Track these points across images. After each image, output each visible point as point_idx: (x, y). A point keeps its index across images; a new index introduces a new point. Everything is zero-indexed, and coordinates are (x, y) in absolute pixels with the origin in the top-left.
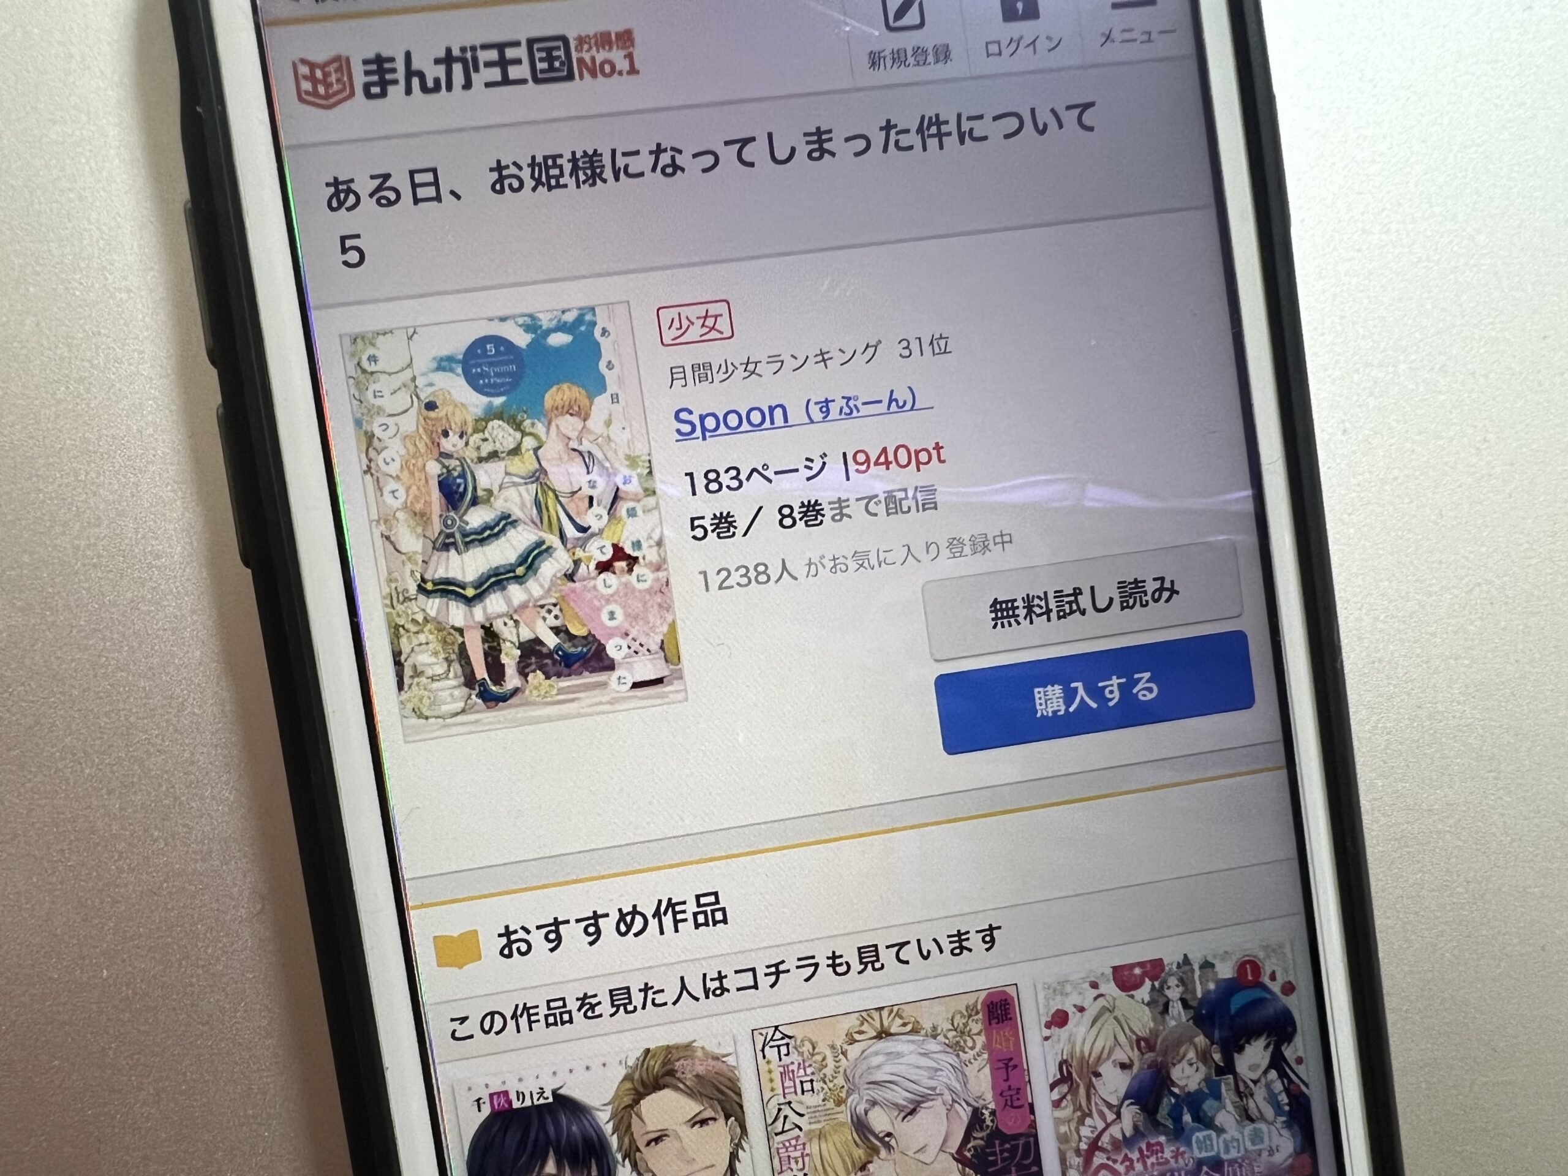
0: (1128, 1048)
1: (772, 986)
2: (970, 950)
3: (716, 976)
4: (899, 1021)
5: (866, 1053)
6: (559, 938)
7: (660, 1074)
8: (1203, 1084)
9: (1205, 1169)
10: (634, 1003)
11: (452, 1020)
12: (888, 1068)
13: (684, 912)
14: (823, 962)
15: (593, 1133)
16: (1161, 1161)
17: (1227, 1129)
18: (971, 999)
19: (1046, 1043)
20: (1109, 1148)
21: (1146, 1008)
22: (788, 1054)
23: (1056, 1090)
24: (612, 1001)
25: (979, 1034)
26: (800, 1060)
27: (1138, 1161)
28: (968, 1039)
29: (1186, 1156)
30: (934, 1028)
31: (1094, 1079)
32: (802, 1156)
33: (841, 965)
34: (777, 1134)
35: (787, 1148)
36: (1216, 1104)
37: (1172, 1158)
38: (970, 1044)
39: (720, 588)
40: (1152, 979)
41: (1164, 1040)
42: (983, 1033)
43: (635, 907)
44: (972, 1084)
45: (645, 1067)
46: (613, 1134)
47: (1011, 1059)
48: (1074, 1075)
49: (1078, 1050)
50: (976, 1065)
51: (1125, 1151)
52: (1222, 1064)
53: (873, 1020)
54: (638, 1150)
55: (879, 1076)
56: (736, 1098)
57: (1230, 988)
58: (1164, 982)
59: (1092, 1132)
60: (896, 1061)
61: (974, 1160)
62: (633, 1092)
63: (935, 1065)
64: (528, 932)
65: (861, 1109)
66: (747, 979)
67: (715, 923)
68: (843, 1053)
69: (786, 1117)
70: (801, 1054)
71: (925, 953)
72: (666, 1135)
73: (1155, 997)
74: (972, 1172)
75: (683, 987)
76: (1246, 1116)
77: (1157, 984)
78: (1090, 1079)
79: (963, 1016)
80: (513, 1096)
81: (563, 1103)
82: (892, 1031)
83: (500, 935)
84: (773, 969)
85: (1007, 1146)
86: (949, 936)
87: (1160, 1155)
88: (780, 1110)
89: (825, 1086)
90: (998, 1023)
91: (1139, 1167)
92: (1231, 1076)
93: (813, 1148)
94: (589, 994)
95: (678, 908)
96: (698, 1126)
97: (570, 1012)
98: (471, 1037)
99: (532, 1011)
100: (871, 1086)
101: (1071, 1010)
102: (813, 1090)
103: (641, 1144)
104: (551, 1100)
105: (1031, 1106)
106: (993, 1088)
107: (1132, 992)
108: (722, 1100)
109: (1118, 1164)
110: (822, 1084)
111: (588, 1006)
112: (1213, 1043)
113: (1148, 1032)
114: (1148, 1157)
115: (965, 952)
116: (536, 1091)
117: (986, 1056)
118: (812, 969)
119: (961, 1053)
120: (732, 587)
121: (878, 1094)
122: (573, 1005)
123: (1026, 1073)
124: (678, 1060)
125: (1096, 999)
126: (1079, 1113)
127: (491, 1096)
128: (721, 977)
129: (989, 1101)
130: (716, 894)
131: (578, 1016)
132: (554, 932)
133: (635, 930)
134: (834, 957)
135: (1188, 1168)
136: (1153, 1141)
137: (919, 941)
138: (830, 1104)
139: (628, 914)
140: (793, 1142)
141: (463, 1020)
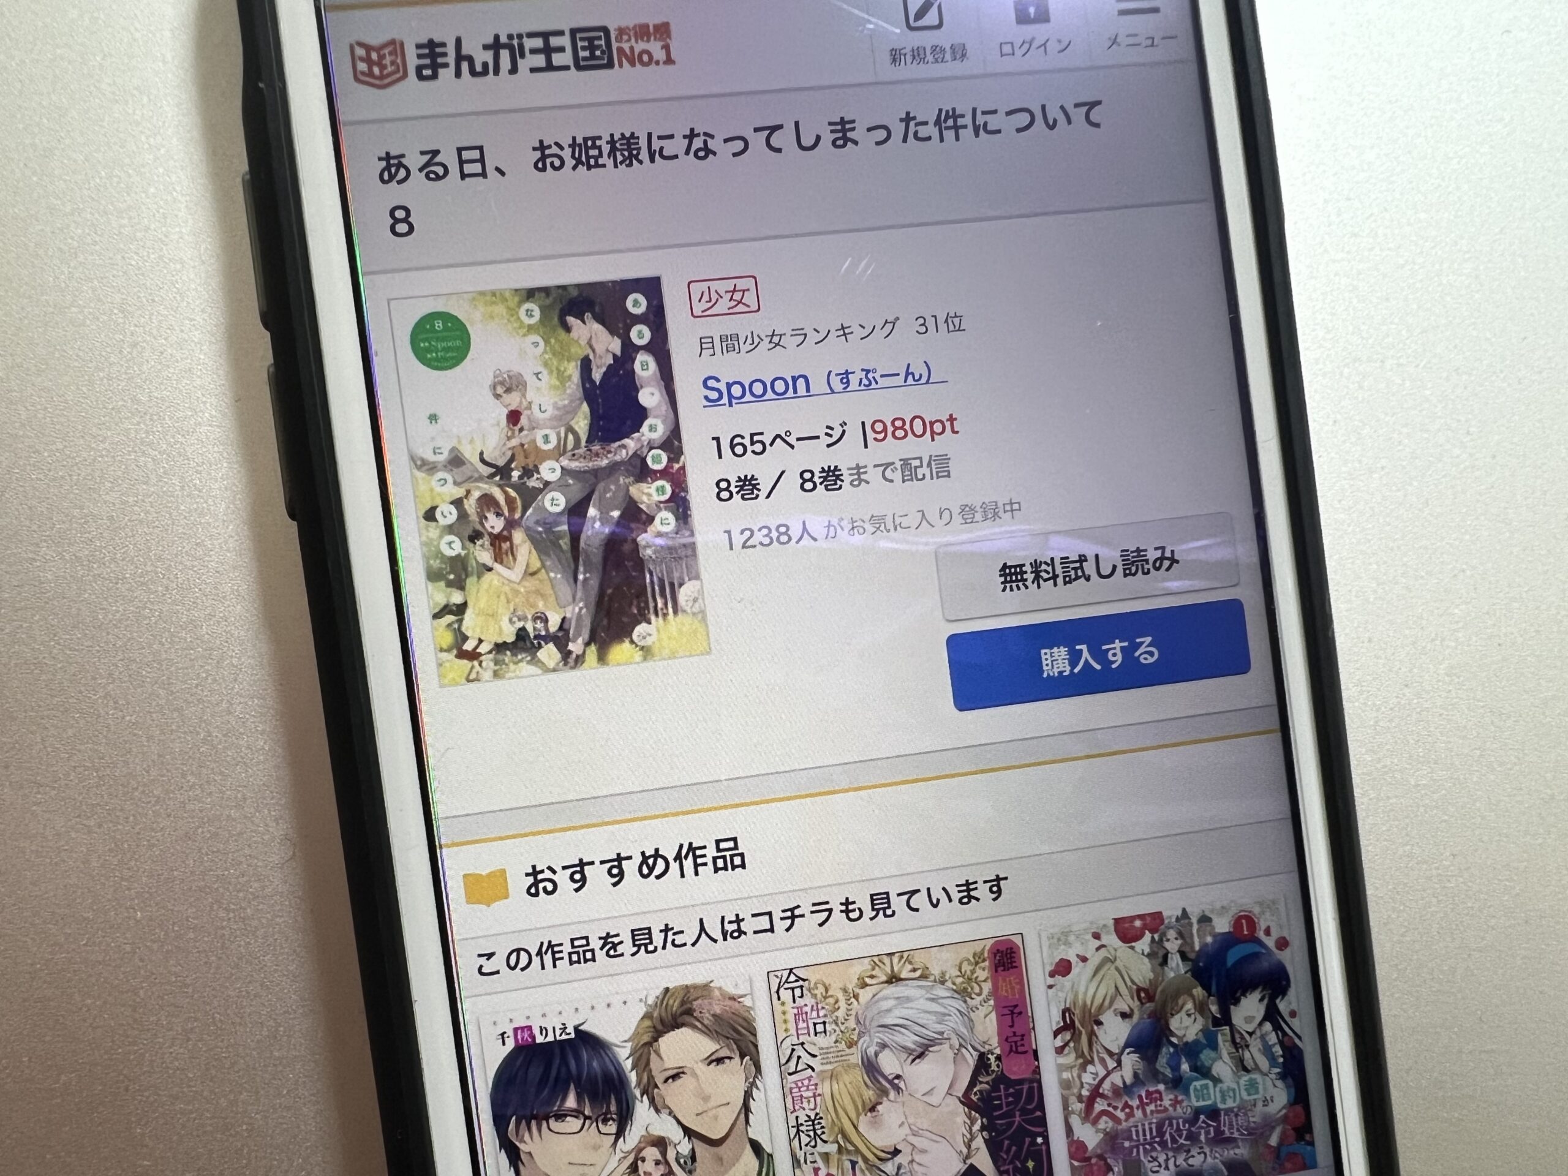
0: (1128, 998)
1: (788, 930)
2: (978, 899)
3: (734, 919)
4: (909, 967)
5: (876, 997)
6: (584, 879)
7: (678, 1012)
8: (1200, 1034)
9: (1202, 1117)
10: (655, 943)
11: (480, 956)
12: (897, 1012)
13: (704, 856)
14: (837, 908)
15: (613, 1070)
16: (1159, 1108)
17: (1222, 1078)
18: (978, 947)
19: (1050, 991)
20: (1110, 1094)
21: (1146, 960)
22: (802, 996)
23: (1059, 1037)
24: (634, 940)
25: (985, 981)
26: (813, 1001)
27: (1138, 1108)
28: (975, 985)
29: (1184, 1104)
30: (943, 974)
31: (1095, 1027)
32: (815, 1096)
33: (854, 910)
34: (790, 1074)
35: (800, 1088)
36: (1213, 1054)
37: (1170, 1105)
38: (977, 990)
39: (744, 547)
40: (1153, 931)
41: (1163, 991)
42: (989, 980)
43: (657, 850)
44: (979, 1028)
45: (664, 1005)
46: (632, 1070)
47: (1016, 1006)
48: (1077, 1023)
49: (1080, 997)
50: (983, 1011)
51: (1126, 1098)
52: (1218, 1016)
53: (884, 964)
54: (656, 1086)
55: (889, 1021)
56: (752, 1038)
57: (1228, 941)
58: (1163, 935)
59: (1094, 1079)
60: (906, 1006)
61: (980, 1104)
62: (652, 1030)
63: (942, 1010)
64: (554, 872)
65: (871, 1051)
66: (764, 922)
67: (734, 867)
68: (854, 996)
69: (799, 1057)
70: (815, 996)
71: (935, 902)
72: (683, 1073)
73: (1156, 949)
74: (977, 1115)
75: (702, 929)
76: (1242, 1066)
77: (1156, 936)
78: (1092, 1027)
79: (970, 963)
80: (536, 1032)
81: (585, 1039)
82: (903, 976)
83: (527, 875)
84: (789, 914)
85: (1011, 1090)
86: (958, 886)
87: (1159, 1102)
88: (793, 1050)
89: (837, 1029)
90: (1004, 970)
91: (1138, 1114)
92: (1227, 1028)
93: (825, 1088)
94: (612, 934)
95: (698, 852)
96: (715, 1063)
97: (592, 951)
98: (498, 972)
99: (556, 949)
100: (881, 1029)
101: (1074, 960)
102: (825, 1032)
103: (659, 1080)
104: (573, 1036)
105: (1035, 1052)
106: (999, 1034)
107: (1133, 944)
108: (739, 1040)
109: (1119, 1110)
110: (834, 1026)
111: (610, 945)
112: (1210, 995)
113: (1148, 982)
114: (1147, 1104)
115: (973, 901)
116: (558, 1026)
117: (992, 1002)
118: (827, 914)
119: (967, 999)
120: (755, 546)
121: (885, 1037)
122: (596, 944)
123: (1031, 1020)
124: (695, 1000)
125: (1098, 949)
126: (1081, 1061)
127: (516, 1030)
128: (738, 920)
129: (995, 1045)
130: (735, 840)
131: (600, 955)
132: (579, 872)
133: (657, 871)
134: (847, 903)
135: (1187, 1116)
136: (1151, 1089)
137: (928, 889)
138: (843, 1046)
139: (650, 857)
140: (806, 1082)
141: (490, 956)
